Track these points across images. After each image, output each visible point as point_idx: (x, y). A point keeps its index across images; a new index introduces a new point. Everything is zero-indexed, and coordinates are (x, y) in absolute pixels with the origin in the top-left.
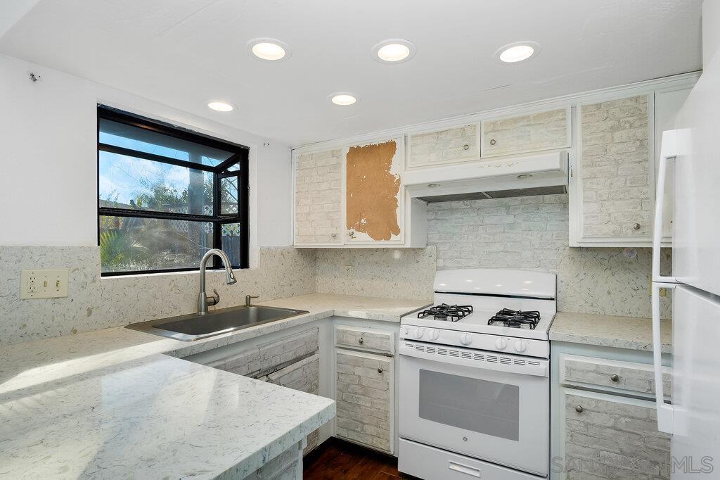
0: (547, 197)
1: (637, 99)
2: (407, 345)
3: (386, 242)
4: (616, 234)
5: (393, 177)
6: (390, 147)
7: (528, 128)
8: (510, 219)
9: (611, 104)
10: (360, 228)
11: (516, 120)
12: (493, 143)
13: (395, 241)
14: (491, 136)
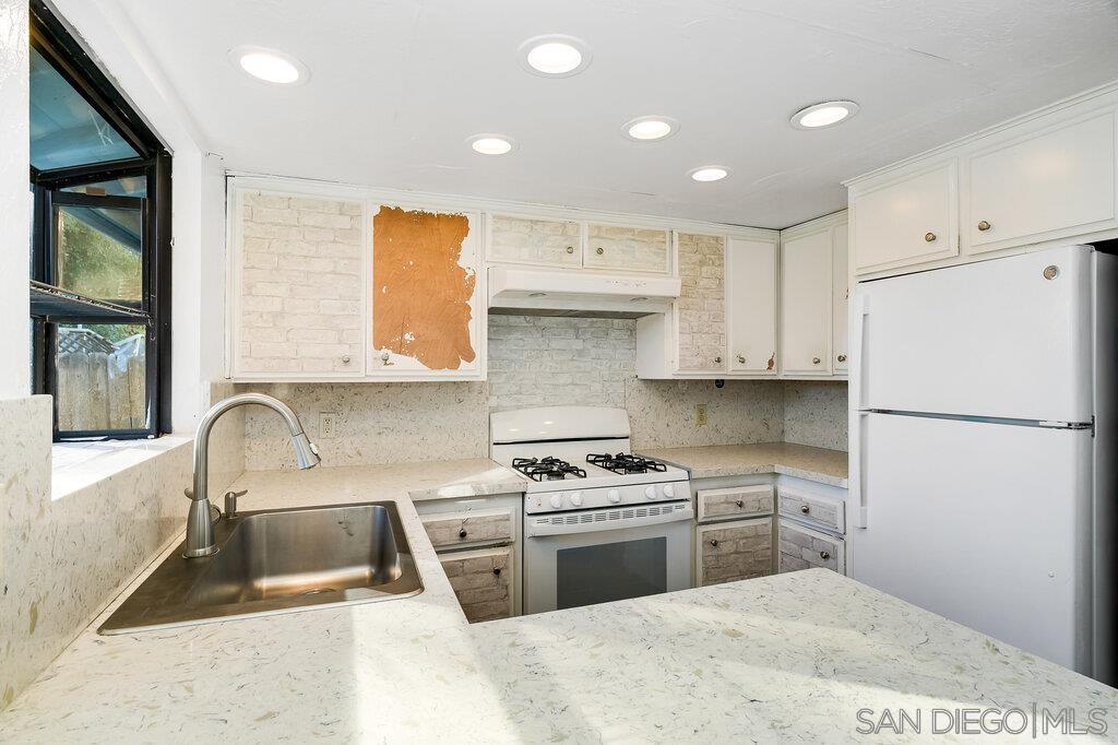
0: (616, 321)
1: (717, 239)
2: (539, 522)
3: (453, 372)
4: (703, 366)
5: (462, 271)
6: (459, 224)
7: (634, 244)
8: (578, 344)
9: (700, 238)
10: (401, 348)
11: (623, 231)
12: (600, 251)
13: (467, 371)
14: (597, 243)
